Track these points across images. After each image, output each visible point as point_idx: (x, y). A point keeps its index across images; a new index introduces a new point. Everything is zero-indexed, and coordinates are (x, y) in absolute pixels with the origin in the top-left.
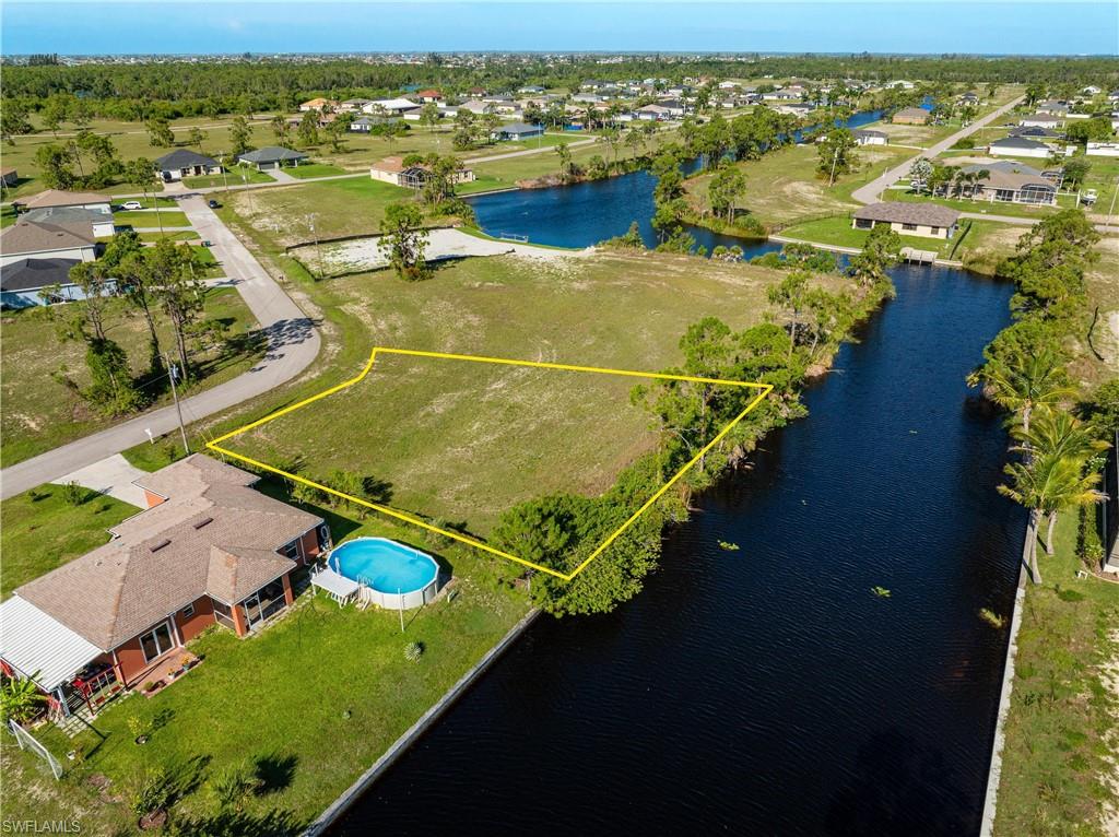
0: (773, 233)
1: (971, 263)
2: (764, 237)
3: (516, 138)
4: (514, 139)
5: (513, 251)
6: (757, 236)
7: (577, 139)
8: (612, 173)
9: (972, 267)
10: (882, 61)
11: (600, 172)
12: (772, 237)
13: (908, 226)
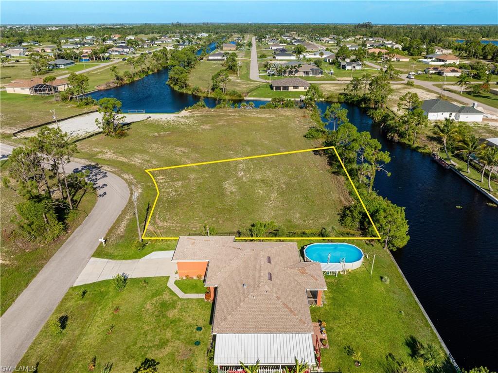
0: (245, 96)
1: (327, 98)
2: (242, 98)
3: (62, 67)
4: (61, 67)
5: (150, 117)
6: (239, 98)
7: (92, 66)
8: (136, 79)
9: (328, 100)
10: (186, 26)
11: (131, 79)
12: (246, 98)
13: (295, 87)
